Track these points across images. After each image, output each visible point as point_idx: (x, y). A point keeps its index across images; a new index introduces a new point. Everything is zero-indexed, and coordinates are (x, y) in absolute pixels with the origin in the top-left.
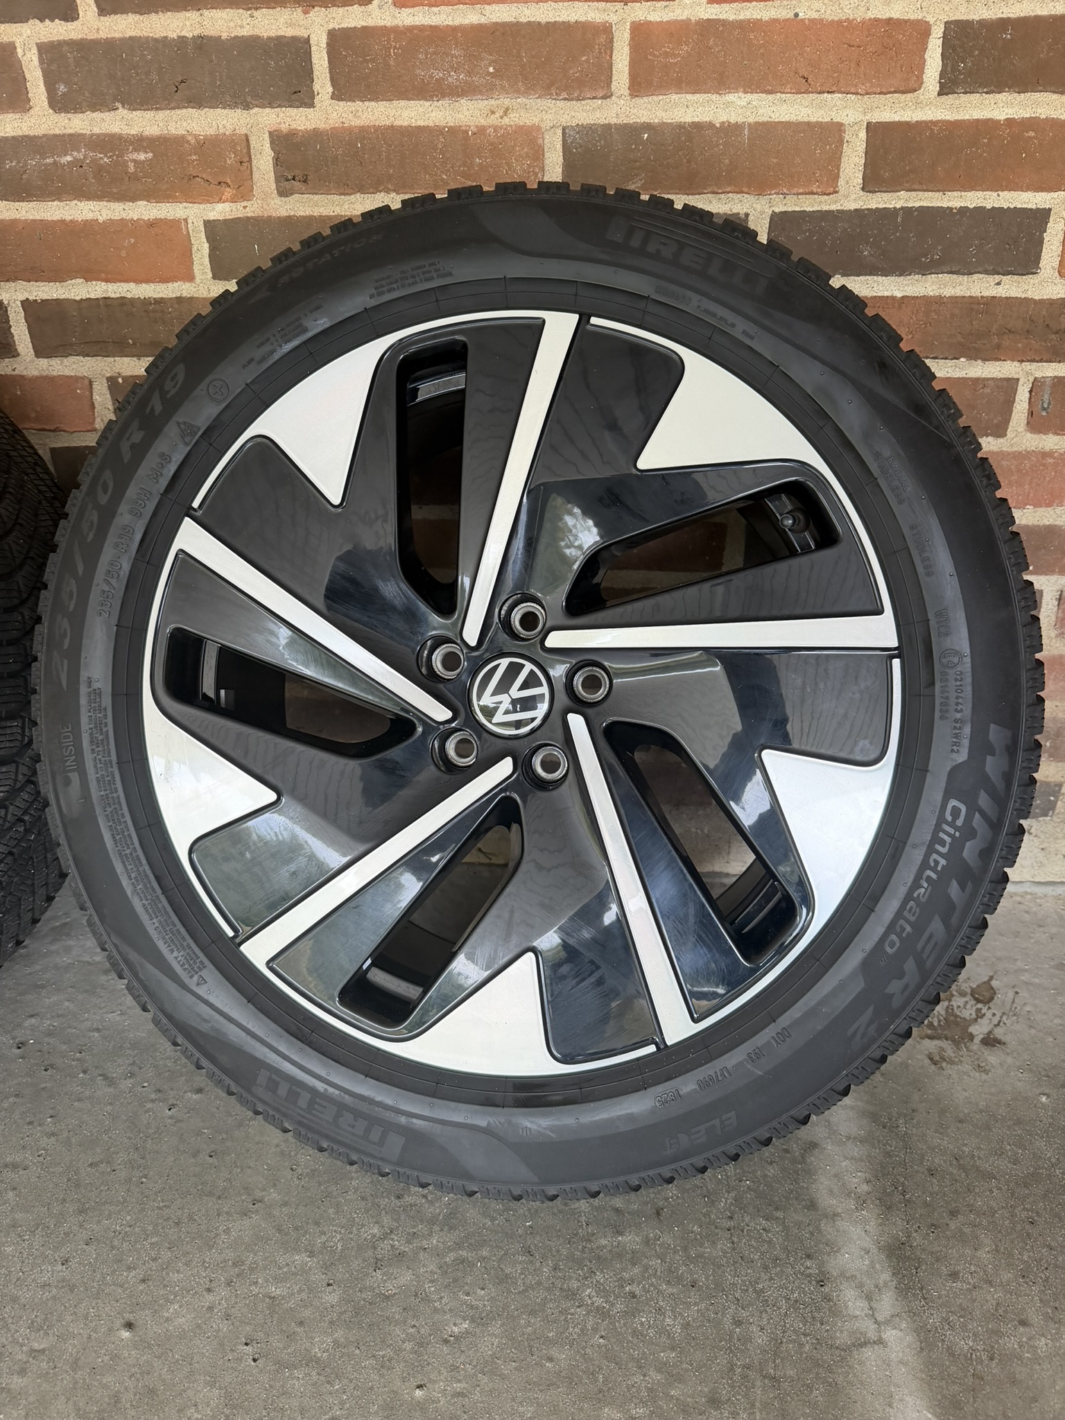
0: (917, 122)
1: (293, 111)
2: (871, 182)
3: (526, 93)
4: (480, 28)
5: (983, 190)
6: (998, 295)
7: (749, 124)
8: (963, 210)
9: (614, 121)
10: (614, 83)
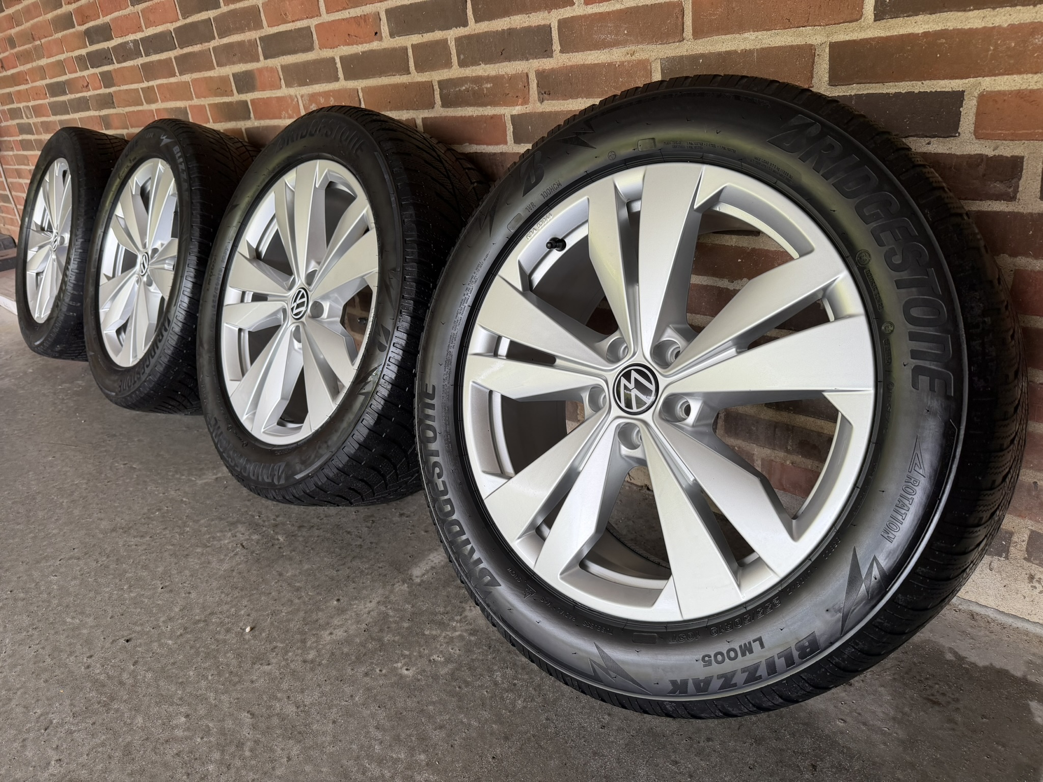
0: (861, 39)
1: (544, 60)
2: (834, 80)
3: (641, 43)
4: (620, 11)
5: (911, 81)
6: (928, 152)
7: (757, 50)
8: (898, 95)
9: (685, 53)
10: (685, 33)
